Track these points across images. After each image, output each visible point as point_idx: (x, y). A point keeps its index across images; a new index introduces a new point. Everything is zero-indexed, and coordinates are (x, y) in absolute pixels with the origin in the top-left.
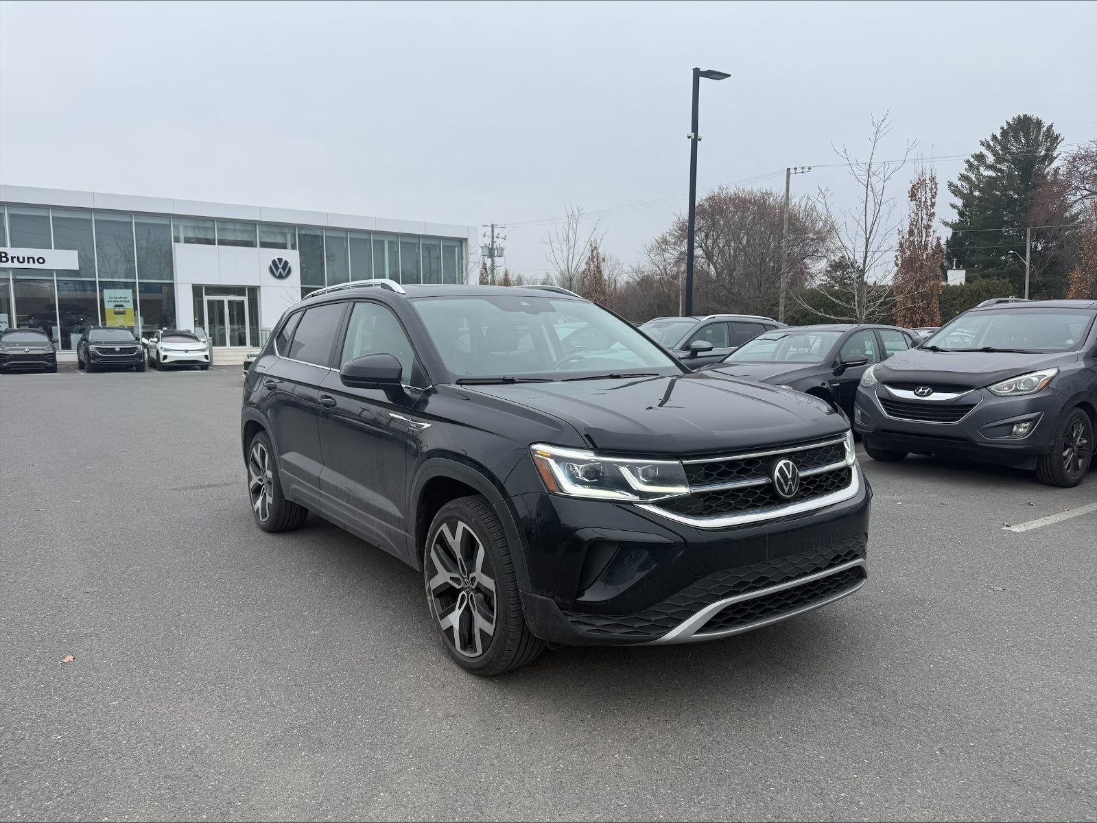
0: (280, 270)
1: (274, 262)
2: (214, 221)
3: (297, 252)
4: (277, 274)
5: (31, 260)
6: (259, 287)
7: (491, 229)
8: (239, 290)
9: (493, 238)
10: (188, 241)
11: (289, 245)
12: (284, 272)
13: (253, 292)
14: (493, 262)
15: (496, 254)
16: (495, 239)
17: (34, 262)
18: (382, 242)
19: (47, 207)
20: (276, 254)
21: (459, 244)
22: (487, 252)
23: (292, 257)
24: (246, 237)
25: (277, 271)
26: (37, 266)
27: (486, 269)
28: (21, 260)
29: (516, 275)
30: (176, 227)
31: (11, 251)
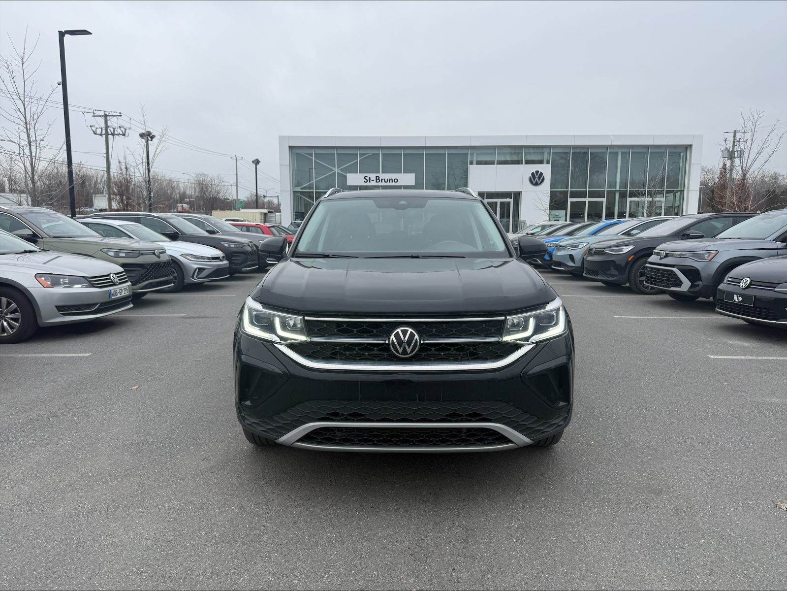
0: (536, 179)
1: (533, 174)
2: (495, 148)
3: (550, 166)
4: (534, 182)
5: (391, 181)
6: (521, 192)
7: (733, 134)
8: (507, 195)
9: (734, 142)
10: (479, 163)
11: (545, 161)
12: (539, 180)
13: (517, 196)
14: (732, 163)
15: (736, 156)
16: (736, 143)
18: (617, 153)
20: (534, 168)
21: (684, 150)
22: (726, 154)
23: (546, 170)
24: (515, 158)
25: (534, 180)
26: (394, 184)
27: (725, 169)
28: (386, 181)
29: (773, 173)
30: (472, 154)
31: (382, 176)
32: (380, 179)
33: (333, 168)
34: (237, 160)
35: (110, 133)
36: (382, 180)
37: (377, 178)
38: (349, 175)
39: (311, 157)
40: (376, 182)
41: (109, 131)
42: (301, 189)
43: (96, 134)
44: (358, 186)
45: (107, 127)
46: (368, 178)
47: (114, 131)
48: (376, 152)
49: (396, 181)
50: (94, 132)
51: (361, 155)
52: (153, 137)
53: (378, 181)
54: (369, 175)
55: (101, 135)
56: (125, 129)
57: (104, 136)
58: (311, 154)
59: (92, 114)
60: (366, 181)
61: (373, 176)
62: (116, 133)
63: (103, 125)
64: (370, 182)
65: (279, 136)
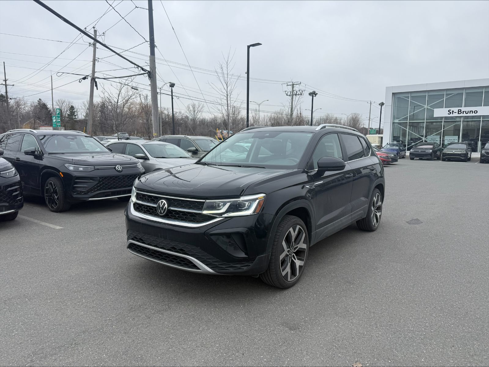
5: (471, 112)
17: (472, 113)
19: (483, 87)
26: (474, 114)
28: (467, 112)
31: (463, 109)
32: (462, 111)
33: (424, 106)
34: (371, 104)
35: (294, 94)
36: (463, 112)
37: (459, 111)
38: (435, 110)
39: (407, 99)
40: (458, 113)
41: (294, 93)
42: (399, 121)
43: (287, 95)
44: (443, 117)
45: (293, 91)
46: (451, 111)
47: (296, 93)
48: (460, 92)
49: (476, 112)
50: (286, 94)
51: (447, 95)
52: (316, 95)
53: (460, 113)
54: (452, 109)
55: (290, 96)
56: (302, 91)
57: (291, 96)
58: (408, 97)
59: (286, 85)
60: (449, 113)
61: (456, 110)
62: (297, 94)
63: (291, 90)
64: (453, 114)
65: (386, 87)
